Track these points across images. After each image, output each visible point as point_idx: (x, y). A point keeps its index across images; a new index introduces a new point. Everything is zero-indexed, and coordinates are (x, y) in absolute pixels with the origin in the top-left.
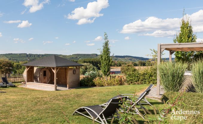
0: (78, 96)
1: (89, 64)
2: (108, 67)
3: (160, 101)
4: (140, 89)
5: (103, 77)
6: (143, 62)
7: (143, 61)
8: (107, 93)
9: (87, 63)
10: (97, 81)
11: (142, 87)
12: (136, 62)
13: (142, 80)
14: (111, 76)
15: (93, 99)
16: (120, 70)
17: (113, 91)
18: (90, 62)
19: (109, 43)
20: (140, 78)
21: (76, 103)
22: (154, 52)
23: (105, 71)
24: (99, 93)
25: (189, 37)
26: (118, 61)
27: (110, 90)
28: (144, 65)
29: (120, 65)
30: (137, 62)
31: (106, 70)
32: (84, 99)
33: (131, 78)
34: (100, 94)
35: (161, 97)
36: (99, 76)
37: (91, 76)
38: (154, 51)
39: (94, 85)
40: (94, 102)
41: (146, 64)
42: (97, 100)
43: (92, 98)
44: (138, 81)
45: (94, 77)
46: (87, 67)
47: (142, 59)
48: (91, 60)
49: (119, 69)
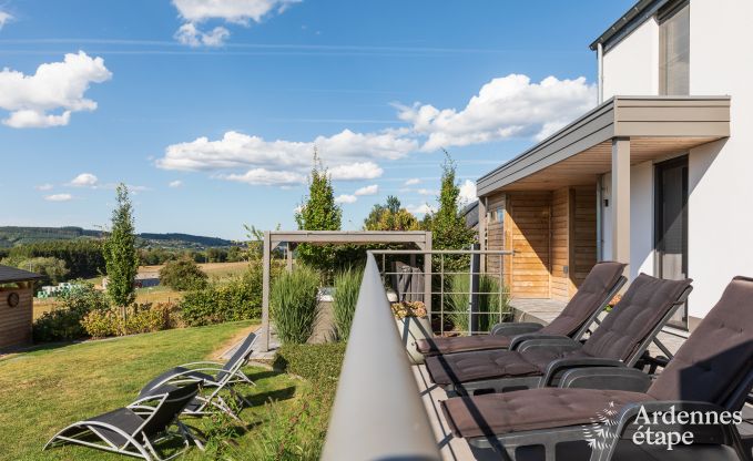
0: (44, 383)
1: (51, 260)
2: (128, 279)
3: (270, 368)
4: (220, 341)
5: (113, 308)
6: (222, 251)
7: (220, 249)
8: (136, 362)
9: (48, 256)
10: (91, 321)
11: (225, 334)
12: (201, 252)
13: (222, 310)
14: (136, 305)
15: (98, 386)
16: (156, 276)
17: (151, 354)
18: (56, 254)
19: (130, 210)
20: (217, 305)
21: (45, 409)
22: (252, 235)
23: (118, 292)
24: (112, 364)
25: (327, 211)
26: (150, 249)
27: (142, 350)
28: (223, 258)
29: (156, 262)
30: (205, 254)
31: (123, 290)
32: (68, 391)
33: (195, 308)
34: (116, 368)
35: (271, 356)
36: (98, 305)
37: (72, 309)
38: (254, 232)
39: (82, 335)
40: (101, 396)
41: (230, 257)
42: (110, 388)
43: (93, 384)
44: (214, 312)
45: (84, 309)
46: (48, 269)
47: (218, 242)
48: (59, 249)
49: (153, 272)
